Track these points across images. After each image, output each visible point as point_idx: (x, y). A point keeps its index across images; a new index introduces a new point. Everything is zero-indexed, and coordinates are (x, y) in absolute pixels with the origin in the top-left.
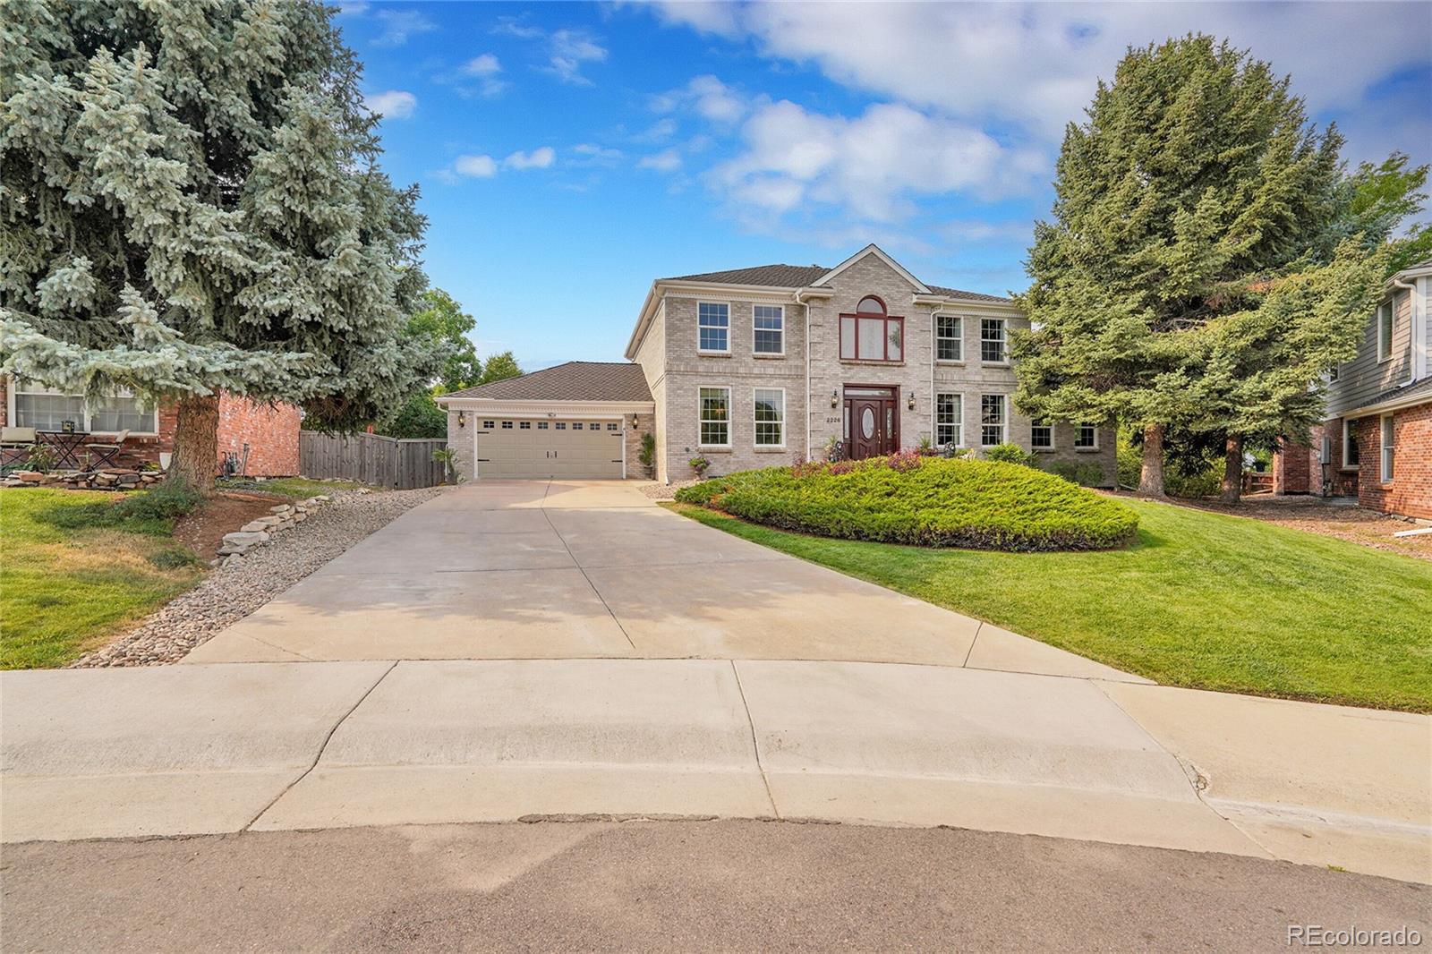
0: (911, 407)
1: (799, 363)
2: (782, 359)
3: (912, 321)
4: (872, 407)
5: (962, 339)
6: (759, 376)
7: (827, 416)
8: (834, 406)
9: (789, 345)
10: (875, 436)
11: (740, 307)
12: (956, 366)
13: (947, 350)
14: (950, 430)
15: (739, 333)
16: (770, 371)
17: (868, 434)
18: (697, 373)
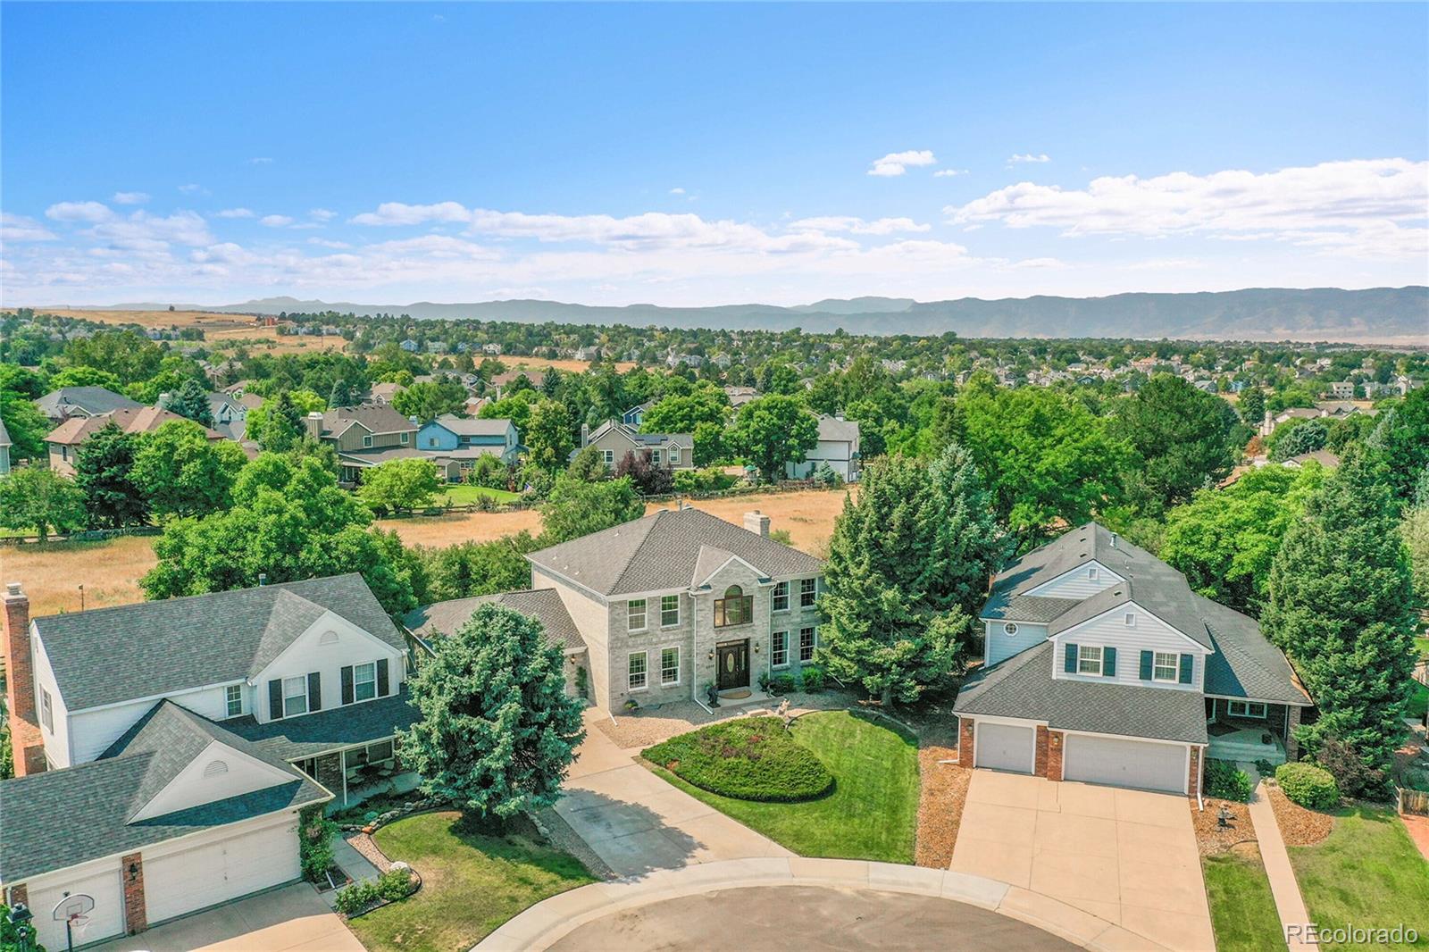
0: (757, 651)
1: (688, 629)
2: (677, 628)
3: (757, 596)
4: (732, 652)
5: (789, 595)
6: (665, 642)
7: (707, 665)
8: (711, 658)
9: (683, 618)
10: (735, 669)
11: (653, 600)
12: (786, 614)
13: (780, 603)
14: (780, 654)
15: (651, 615)
16: (671, 637)
17: (730, 669)
18: (628, 646)
